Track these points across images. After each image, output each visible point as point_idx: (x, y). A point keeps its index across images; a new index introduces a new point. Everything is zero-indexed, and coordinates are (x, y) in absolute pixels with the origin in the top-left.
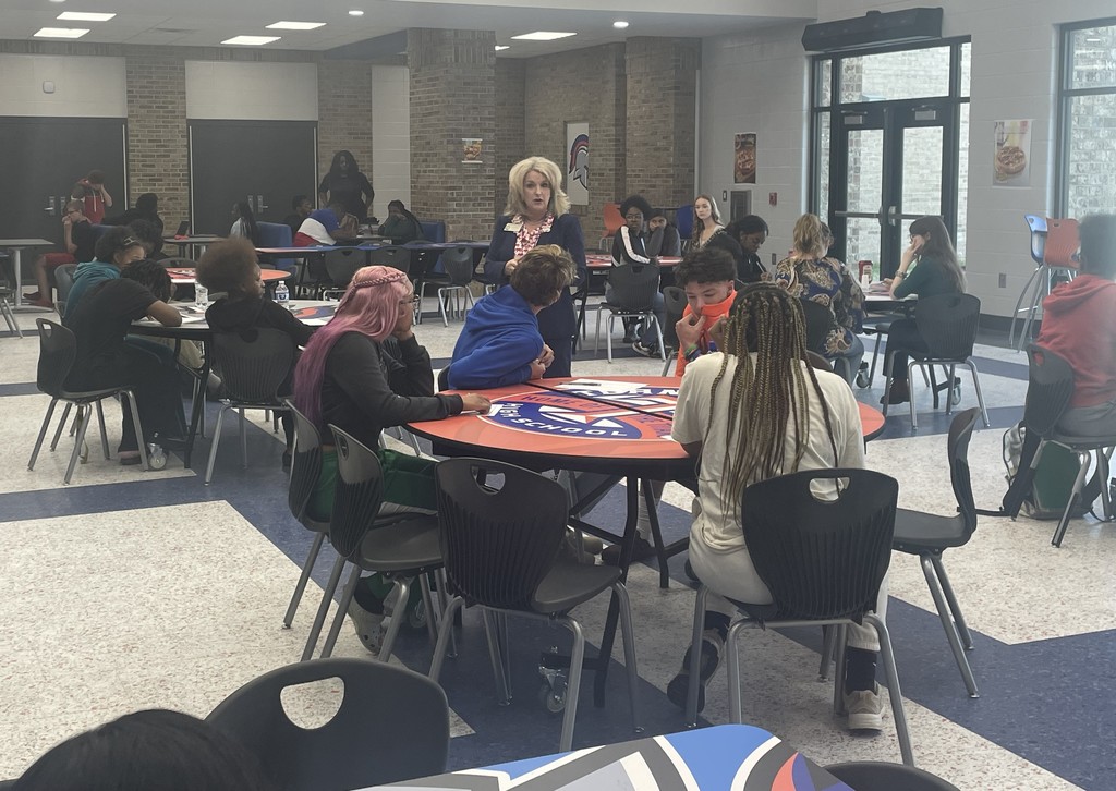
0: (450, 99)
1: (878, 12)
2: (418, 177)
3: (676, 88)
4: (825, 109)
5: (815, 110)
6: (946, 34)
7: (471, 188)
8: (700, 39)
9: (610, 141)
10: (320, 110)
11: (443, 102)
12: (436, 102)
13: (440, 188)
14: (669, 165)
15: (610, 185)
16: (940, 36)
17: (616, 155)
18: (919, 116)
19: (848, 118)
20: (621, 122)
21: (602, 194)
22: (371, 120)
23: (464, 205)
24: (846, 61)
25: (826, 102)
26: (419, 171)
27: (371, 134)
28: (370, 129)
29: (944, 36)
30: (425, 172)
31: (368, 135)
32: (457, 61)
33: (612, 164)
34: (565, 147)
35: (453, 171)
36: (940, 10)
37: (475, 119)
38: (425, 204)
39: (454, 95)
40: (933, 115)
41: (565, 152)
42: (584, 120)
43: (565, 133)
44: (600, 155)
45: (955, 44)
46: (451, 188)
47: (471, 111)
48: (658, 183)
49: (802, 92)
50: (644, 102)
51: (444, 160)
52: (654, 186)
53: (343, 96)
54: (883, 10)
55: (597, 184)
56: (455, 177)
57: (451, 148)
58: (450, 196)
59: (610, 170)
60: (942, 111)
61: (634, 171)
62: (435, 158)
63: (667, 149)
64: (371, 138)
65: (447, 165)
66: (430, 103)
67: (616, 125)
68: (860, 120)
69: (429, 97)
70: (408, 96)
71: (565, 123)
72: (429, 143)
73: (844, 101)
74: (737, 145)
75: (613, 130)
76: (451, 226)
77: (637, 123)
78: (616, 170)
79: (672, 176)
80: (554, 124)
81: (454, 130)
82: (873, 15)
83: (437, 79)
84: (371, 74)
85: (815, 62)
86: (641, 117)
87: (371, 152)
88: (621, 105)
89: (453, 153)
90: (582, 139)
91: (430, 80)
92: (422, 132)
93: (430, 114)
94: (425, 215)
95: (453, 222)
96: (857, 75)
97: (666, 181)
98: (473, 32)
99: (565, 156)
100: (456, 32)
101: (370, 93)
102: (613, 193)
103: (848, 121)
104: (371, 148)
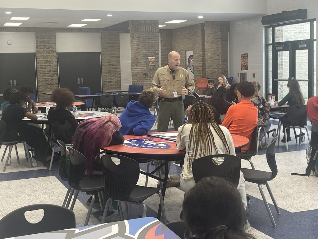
0: (144, 44)
1: (286, 11)
2: (134, 71)
3: (221, 38)
4: (270, 44)
5: (267, 45)
6: (308, 18)
7: (151, 74)
8: (229, 21)
9: (200, 57)
11: (141, 45)
12: (139, 45)
13: (141, 74)
14: (219, 65)
15: (200, 72)
16: (306, 19)
17: (202, 62)
18: (300, 46)
19: (277, 47)
20: (204, 50)
21: (198, 75)
22: (119, 52)
23: (149, 80)
24: (277, 28)
25: (271, 42)
26: (134, 69)
27: (120, 56)
28: (119, 55)
29: (308, 19)
30: (136, 69)
32: (145, 31)
33: (201, 65)
34: (186, 59)
35: (145, 68)
36: (306, 10)
37: (152, 50)
38: (136, 80)
39: (145, 43)
40: (305, 46)
41: (186, 61)
42: (191, 50)
43: (186, 54)
44: (197, 62)
45: (311, 21)
46: (145, 74)
47: (151, 48)
48: (216, 71)
49: (262, 39)
50: (211, 43)
51: (142, 64)
52: (215, 72)
53: (110, 44)
54: (288, 10)
55: (196, 72)
56: (146, 70)
57: (144, 60)
58: (144, 77)
59: (201, 67)
60: (308, 44)
61: (208, 67)
62: (139, 64)
63: (219, 59)
64: (120, 58)
65: (143, 66)
66: (137, 45)
67: (202, 51)
68: (282, 48)
69: (137, 43)
70: (130, 43)
71: (186, 51)
72: (137, 59)
73: (277, 41)
74: (242, 57)
75: (201, 53)
76: (145, 87)
77: (209, 51)
78: (202, 67)
79: (221, 68)
80: (182, 52)
81: (145, 54)
82: (284, 12)
83: (139, 37)
84: (119, 36)
85: (266, 28)
86: (210, 49)
87: (120, 62)
88: (203, 44)
89: (145, 62)
90: (191, 56)
91: (137, 37)
92: (135, 55)
93: (137, 49)
94: (136, 83)
95: (146, 86)
96: (281, 33)
97: (219, 70)
98: (151, 21)
99: (186, 62)
100: (145, 21)
101: (119, 42)
102: (202, 75)
103: (278, 48)
104: (120, 61)
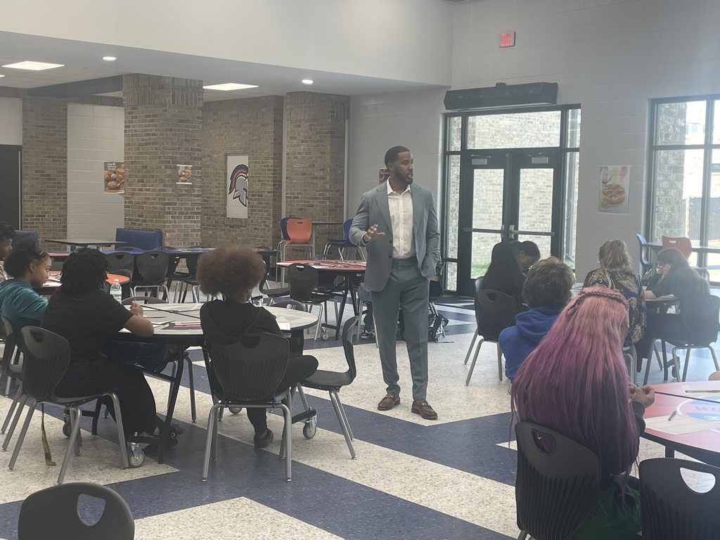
0: (168, 133)
1: (505, 84)
2: (133, 194)
3: (332, 133)
4: (455, 153)
5: (447, 153)
6: (559, 103)
7: (183, 204)
8: (348, 97)
9: (269, 170)
10: (24, 137)
11: (161, 135)
12: (153, 135)
13: (157, 203)
14: (326, 190)
15: (268, 204)
16: (555, 103)
17: (274, 181)
18: (534, 160)
19: (471, 160)
20: (278, 156)
21: (261, 211)
22: (66, 147)
23: (178, 217)
24: (471, 119)
25: (456, 145)
26: (134, 190)
27: (66, 158)
28: (66, 154)
29: (558, 104)
30: (141, 190)
31: (64, 158)
32: (173, 103)
33: (270, 188)
34: (226, 174)
35: (169, 190)
36: (556, 85)
37: (187, 149)
38: (140, 216)
39: (171, 130)
40: (546, 160)
41: (226, 177)
42: (244, 154)
43: (225, 162)
44: (259, 181)
45: (564, 109)
46: (165, 204)
47: (184, 143)
48: (315, 203)
49: (438, 140)
50: (302, 141)
51: (162, 181)
52: (312, 206)
54: (509, 83)
55: (256, 203)
56: (171, 195)
57: (169, 172)
58: (167, 210)
59: (269, 192)
60: (555, 158)
61: (293, 194)
62: (152, 180)
63: (323, 178)
64: (66, 161)
65: (164, 186)
66: (148, 135)
67: (274, 159)
68: (485, 162)
69: (146, 130)
70: (124, 129)
71: (226, 155)
72: (146, 167)
73: (470, 147)
75: (271, 162)
76: (167, 234)
77: (296, 158)
78: (274, 192)
79: (328, 198)
80: (216, 156)
81: (171, 158)
82: (501, 86)
83: (156, 116)
84: (66, 110)
85: (447, 117)
86: (299, 153)
87: (66, 172)
88: (278, 143)
89: (170, 176)
90: (241, 168)
91: (146, 117)
92: (139, 158)
93: (146, 144)
94: (140, 225)
95: (169, 232)
96: (473, 129)
97: (324, 202)
98: (187, 80)
99: (226, 180)
100: (173, 79)
101: (66, 124)
102: (271, 210)
103: (474, 162)
104: (66, 169)
